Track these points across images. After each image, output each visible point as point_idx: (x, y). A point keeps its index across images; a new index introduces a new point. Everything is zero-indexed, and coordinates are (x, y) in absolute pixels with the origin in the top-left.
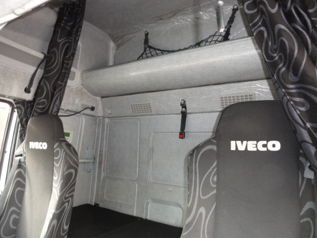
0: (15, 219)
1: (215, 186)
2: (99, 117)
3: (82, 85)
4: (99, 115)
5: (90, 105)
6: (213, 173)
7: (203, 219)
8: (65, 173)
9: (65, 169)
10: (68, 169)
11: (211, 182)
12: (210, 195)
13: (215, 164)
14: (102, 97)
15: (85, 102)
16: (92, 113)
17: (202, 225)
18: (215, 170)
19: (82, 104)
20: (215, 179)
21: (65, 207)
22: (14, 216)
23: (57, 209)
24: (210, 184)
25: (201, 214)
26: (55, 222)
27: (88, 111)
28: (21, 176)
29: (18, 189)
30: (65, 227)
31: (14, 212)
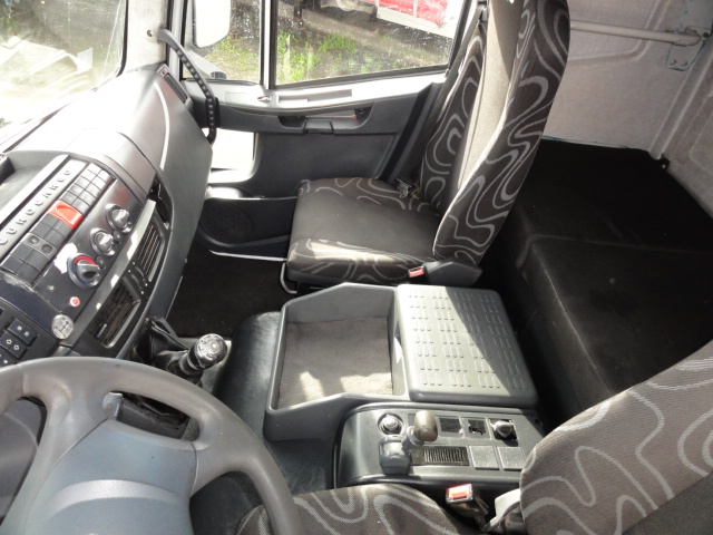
0: (455, 137)
8: (522, 84)
9: (523, 73)
10: (529, 74)
21: (510, 158)
22: (454, 131)
23: (490, 157)
26: (481, 180)
28: (479, 55)
29: (470, 80)
30: (505, 196)
31: (455, 124)
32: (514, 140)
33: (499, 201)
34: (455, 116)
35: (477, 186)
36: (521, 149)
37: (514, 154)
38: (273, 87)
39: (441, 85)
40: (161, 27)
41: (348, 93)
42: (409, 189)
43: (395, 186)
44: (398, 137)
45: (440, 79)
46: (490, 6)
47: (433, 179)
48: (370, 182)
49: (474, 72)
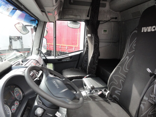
0: (87, 58)
1: (134, 48)
2: (120, 21)
3: (110, 8)
4: (120, 20)
5: (114, 17)
6: (134, 43)
7: (127, 61)
11: (133, 47)
12: (132, 52)
13: (136, 39)
14: (120, 12)
15: (112, 16)
16: (116, 20)
17: (126, 62)
18: (135, 42)
19: (111, 17)
20: (135, 45)
24: (132, 48)
25: (127, 59)
27: (114, 20)
28: (87, 45)
29: (87, 49)
30: (96, 61)
31: (86, 56)
32: (95, 52)
33: (96, 62)
34: (86, 55)
35: (92, 60)
36: (97, 54)
37: (96, 54)
38: (56, 56)
39: (83, 52)
40: (39, 48)
41: (68, 55)
42: (81, 68)
43: (79, 68)
44: (77, 61)
45: (82, 51)
46: (88, 39)
47: (85, 66)
48: (74, 68)
49: (87, 48)
